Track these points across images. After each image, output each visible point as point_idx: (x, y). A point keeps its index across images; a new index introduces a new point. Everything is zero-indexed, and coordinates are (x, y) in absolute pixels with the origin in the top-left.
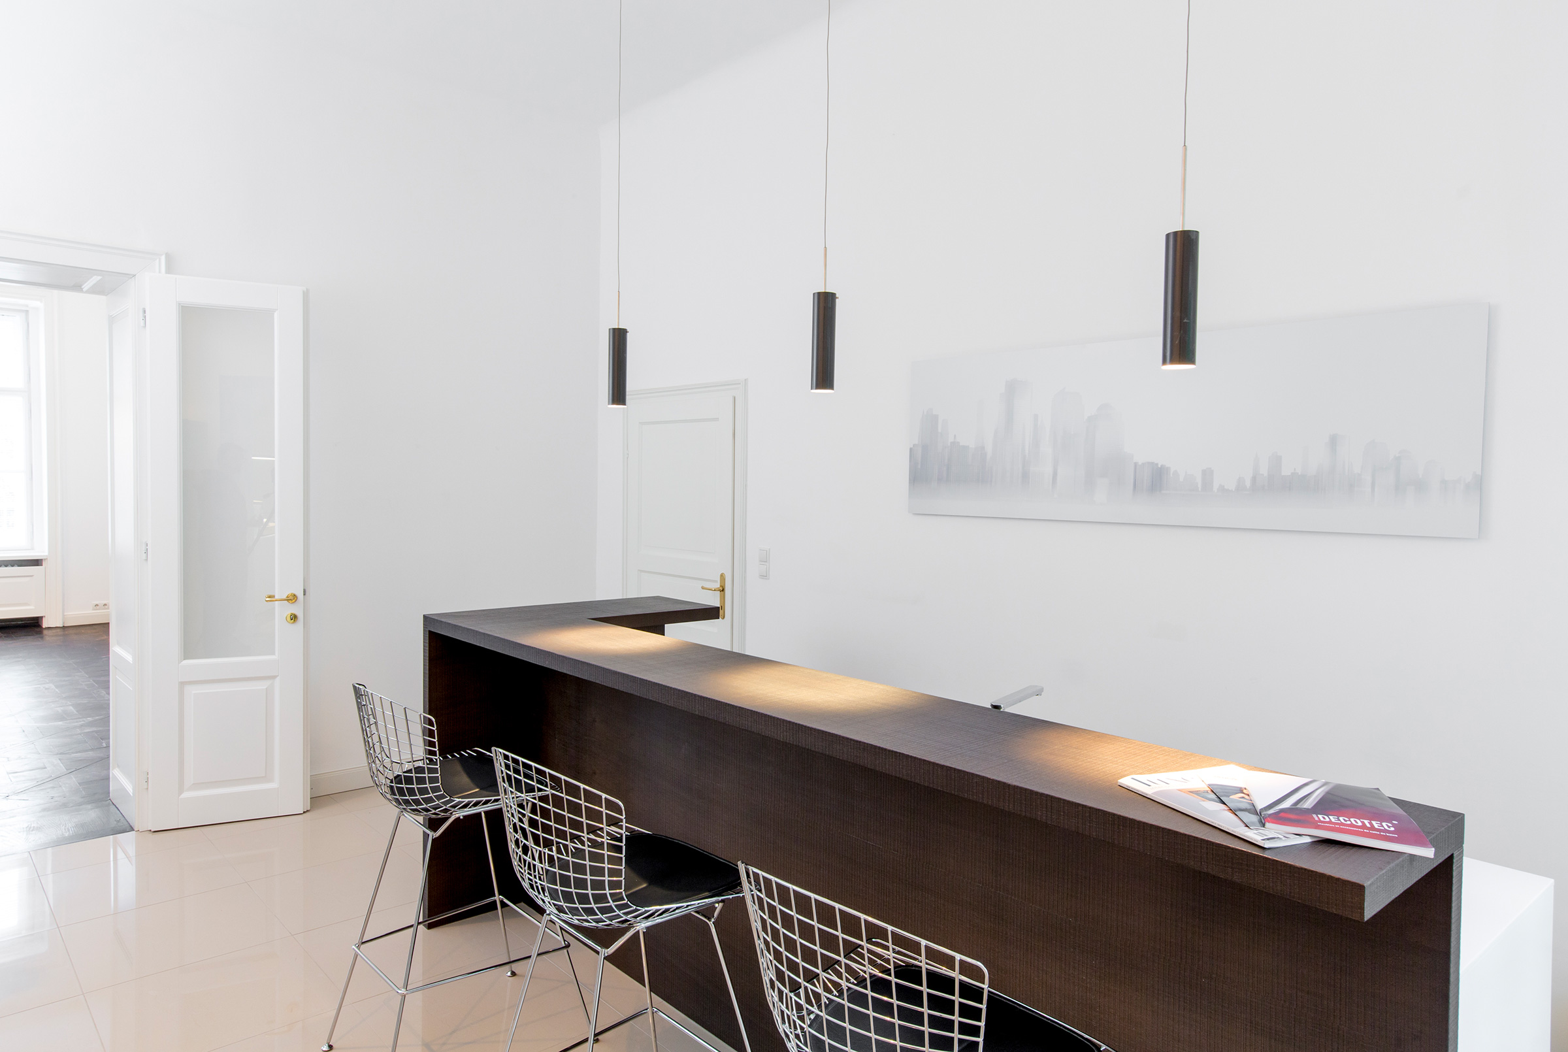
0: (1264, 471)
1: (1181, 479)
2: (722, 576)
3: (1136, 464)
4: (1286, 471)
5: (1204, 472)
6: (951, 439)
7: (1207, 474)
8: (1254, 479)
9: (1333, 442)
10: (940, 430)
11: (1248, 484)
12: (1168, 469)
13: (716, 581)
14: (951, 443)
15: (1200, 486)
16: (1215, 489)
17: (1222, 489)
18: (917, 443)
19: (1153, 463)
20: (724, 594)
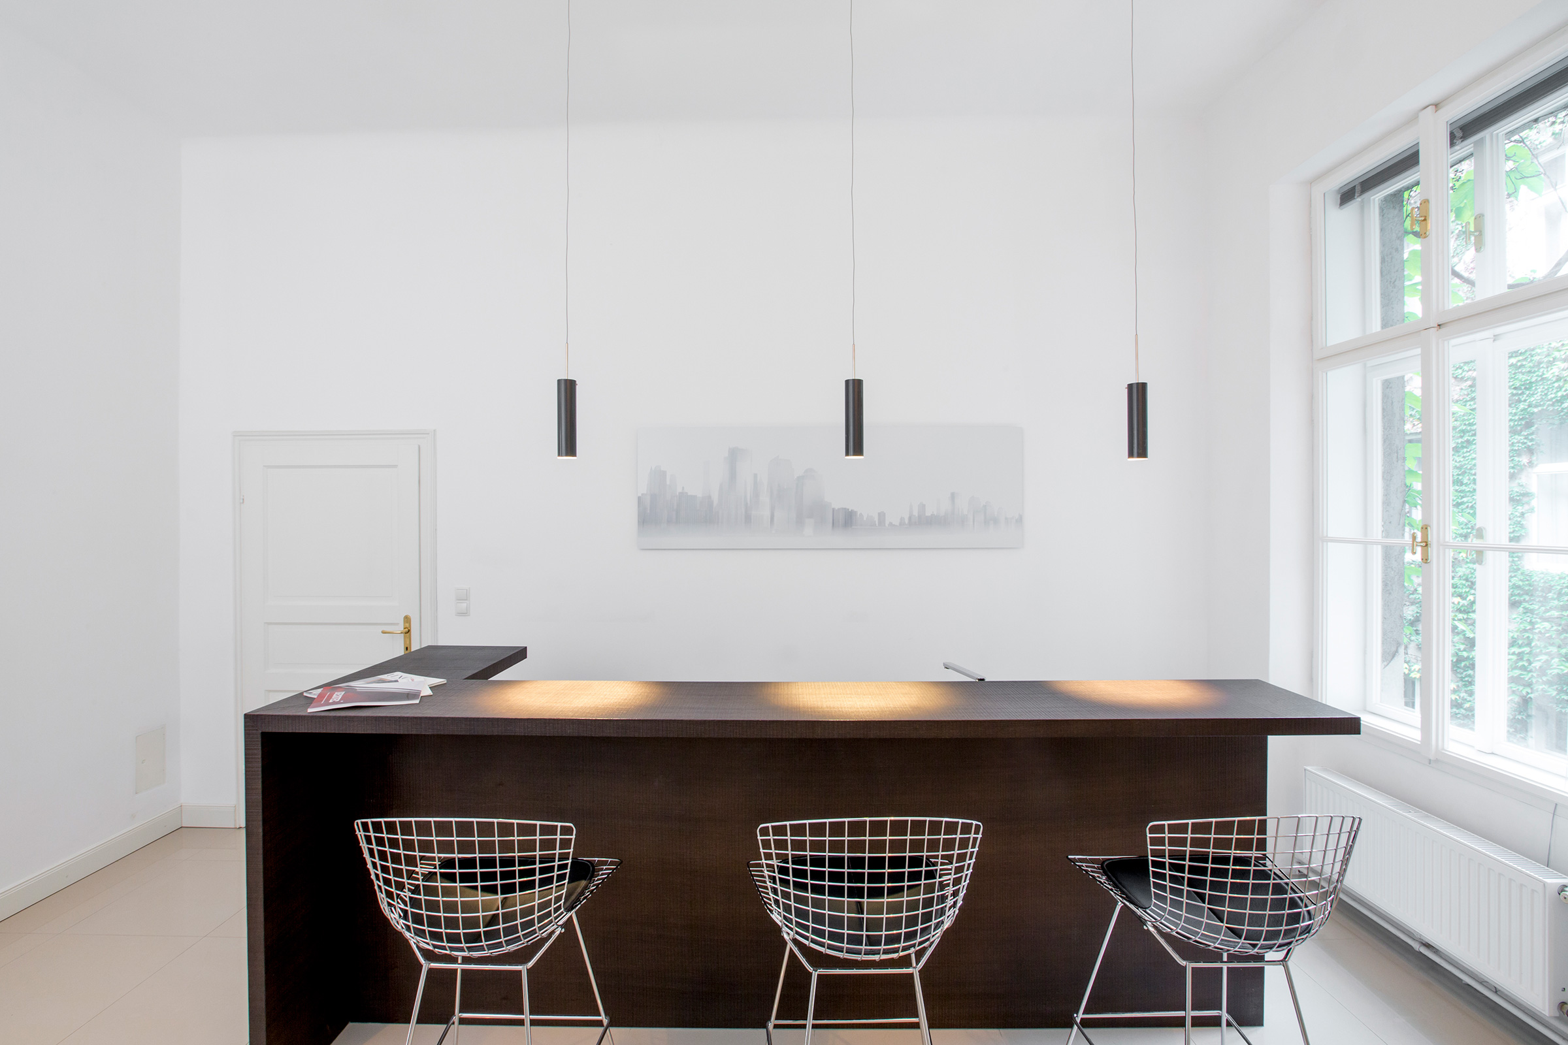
0: (916, 513)
1: (865, 519)
2: (407, 619)
3: (833, 509)
4: (928, 514)
5: (879, 514)
6: (679, 490)
7: (882, 516)
8: (910, 518)
9: (953, 496)
10: (668, 483)
11: (907, 521)
12: (856, 512)
13: (397, 624)
14: (680, 493)
15: (877, 523)
16: (887, 525)
17: (891, 524)
18: (645, 492)
19: (845, 509)
20: (410, 635)
